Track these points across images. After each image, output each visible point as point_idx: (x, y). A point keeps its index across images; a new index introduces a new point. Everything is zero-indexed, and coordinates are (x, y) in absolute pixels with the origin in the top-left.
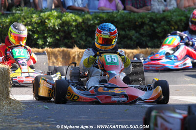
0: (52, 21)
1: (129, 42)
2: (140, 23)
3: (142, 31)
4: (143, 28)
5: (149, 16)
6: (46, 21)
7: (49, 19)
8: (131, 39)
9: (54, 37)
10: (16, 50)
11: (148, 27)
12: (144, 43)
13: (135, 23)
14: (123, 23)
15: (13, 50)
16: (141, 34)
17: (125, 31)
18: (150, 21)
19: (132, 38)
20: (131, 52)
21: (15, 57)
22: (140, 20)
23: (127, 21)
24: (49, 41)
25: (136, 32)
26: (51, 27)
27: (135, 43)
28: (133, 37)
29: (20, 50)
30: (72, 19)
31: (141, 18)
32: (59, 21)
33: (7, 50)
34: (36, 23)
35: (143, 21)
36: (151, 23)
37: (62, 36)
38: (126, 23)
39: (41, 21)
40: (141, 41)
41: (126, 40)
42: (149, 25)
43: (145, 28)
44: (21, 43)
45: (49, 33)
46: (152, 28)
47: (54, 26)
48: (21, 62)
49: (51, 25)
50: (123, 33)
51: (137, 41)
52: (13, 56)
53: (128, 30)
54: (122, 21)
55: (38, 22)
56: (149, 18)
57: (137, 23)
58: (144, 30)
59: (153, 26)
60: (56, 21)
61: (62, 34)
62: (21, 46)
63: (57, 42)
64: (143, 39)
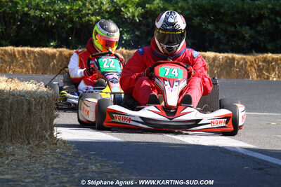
0: (131, 10)
1: (240, 42)
2: (257, 16)
3: (259, 28)
4: (261, 22)
5: (269, 6)
6: (122, 9)
7: (126, 7)
8: (243, 38)
9: (133, 33)
10: (103, 60)
11: (268, 22)
12: (262, 46)
13: (250, 15)
14: (233, 15)
15: (100, 60)
16: (258, 32)
17: (236, 27)
18: (272, 13)
19: (245, 37)
20: (241, 58)
21: (102, 70)
22: (257, 11)
23: (238, 12)
24: (125, 38)
25: (251, 29)
26: (129, 18)
27: (249, 44)
28: (247, 36)
29: (110, 60)
30: (159, 7)
31: (258, 9)
32: (140, 10)
33: (90, 60)
34: (107, 12)
35: (262, 12)
36: (272, 16)
37: (144, 32)
38: (236, 16)
39: (115, 10)
40: (258, 42)
41: (235, 39)
42: (270, 19)
43: (264, 23)
44: (110, 50)
45: (126, 27)
46: (274, 23)
47: (134, 16)
48: (110, 77)
49: (129, 15)
50: (233, 29)
51: (252, 41)
52: (99, 69)
53: (239, 25)
54: (230, 12)
55: (110, 11)
56: (270, 9)
57: (252, 16)
58: (262, 26)
59: (276, 20)
60: (136, 10)
61: (144, 28)
62: (110, 54)
63: (137, 39)
64: (261, 39)
